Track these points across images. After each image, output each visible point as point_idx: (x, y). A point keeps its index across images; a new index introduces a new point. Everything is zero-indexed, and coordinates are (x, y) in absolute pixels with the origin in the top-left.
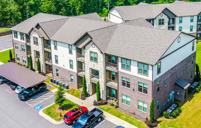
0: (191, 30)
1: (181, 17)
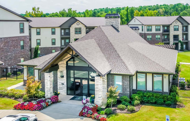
0: (54, 43)
1: (39, 28)
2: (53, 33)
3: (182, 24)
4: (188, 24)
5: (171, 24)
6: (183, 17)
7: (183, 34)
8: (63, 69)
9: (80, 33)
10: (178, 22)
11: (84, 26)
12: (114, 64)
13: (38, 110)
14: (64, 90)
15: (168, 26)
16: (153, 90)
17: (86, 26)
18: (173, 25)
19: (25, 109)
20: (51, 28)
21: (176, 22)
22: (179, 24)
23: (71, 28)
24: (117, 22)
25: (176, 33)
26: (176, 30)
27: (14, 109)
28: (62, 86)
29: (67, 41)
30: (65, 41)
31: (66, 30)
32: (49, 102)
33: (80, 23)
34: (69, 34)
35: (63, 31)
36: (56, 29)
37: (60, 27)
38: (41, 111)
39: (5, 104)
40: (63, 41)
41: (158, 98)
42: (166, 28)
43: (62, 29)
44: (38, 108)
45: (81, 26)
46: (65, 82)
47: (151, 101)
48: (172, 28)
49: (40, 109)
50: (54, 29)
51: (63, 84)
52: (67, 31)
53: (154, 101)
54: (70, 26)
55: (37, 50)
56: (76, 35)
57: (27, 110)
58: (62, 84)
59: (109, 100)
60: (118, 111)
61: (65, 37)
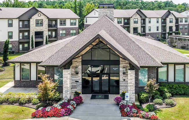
2: (10, 25)
3: (141, 17)
4: (146, 17)
5: (131, 17)
6: (141, 10)
7: (142, 27)
8: (78, 64)
9: (41, 25)
10: (138, 15)
11: (47, 18)
12: (137, 56)
13: (66, 115)
14: (78, 89)
15: (129, 19)
16: (174, 81)
17: (48, 18)
18: (133, 18)
19: (48, 116)
20: (8, 19)
21: (136, 15)
22: (138, 17)
23: (31, 20)
24: (112, 13)
25: (136, 25)
26: (135, 22)
27: (32, 118)
28: (76, 84)
29: (26, 34)
30: (23, 34)
31: (25, 21)
32: (74, 104)
33: (42, 14)
34: (28, 26)
35: (21, 23)
36: (14, 21)
37: (19, 18)
38: (70, 116)
39: (12, 112)
40: (21, 34)
41: (185, 89)
42: (126, 21)
43: (20, 21)
44: (67, 113)
45: (42, 17)
46: (79, 79)
47: (180, 93)
48: (132, 21)
49: (69, 114)
50: (11, 21)
51: (78, 82)
52: (26, 23)
53: (183, 92)
54: (30, 18)
55: (8, 44)
56: (37, 28)
57: (52, 116)
58: (76, 82)
59: (143, 95)
60: (158, 106)
61: (25, 30)
